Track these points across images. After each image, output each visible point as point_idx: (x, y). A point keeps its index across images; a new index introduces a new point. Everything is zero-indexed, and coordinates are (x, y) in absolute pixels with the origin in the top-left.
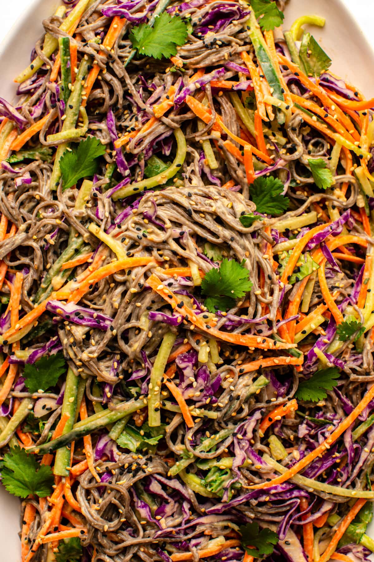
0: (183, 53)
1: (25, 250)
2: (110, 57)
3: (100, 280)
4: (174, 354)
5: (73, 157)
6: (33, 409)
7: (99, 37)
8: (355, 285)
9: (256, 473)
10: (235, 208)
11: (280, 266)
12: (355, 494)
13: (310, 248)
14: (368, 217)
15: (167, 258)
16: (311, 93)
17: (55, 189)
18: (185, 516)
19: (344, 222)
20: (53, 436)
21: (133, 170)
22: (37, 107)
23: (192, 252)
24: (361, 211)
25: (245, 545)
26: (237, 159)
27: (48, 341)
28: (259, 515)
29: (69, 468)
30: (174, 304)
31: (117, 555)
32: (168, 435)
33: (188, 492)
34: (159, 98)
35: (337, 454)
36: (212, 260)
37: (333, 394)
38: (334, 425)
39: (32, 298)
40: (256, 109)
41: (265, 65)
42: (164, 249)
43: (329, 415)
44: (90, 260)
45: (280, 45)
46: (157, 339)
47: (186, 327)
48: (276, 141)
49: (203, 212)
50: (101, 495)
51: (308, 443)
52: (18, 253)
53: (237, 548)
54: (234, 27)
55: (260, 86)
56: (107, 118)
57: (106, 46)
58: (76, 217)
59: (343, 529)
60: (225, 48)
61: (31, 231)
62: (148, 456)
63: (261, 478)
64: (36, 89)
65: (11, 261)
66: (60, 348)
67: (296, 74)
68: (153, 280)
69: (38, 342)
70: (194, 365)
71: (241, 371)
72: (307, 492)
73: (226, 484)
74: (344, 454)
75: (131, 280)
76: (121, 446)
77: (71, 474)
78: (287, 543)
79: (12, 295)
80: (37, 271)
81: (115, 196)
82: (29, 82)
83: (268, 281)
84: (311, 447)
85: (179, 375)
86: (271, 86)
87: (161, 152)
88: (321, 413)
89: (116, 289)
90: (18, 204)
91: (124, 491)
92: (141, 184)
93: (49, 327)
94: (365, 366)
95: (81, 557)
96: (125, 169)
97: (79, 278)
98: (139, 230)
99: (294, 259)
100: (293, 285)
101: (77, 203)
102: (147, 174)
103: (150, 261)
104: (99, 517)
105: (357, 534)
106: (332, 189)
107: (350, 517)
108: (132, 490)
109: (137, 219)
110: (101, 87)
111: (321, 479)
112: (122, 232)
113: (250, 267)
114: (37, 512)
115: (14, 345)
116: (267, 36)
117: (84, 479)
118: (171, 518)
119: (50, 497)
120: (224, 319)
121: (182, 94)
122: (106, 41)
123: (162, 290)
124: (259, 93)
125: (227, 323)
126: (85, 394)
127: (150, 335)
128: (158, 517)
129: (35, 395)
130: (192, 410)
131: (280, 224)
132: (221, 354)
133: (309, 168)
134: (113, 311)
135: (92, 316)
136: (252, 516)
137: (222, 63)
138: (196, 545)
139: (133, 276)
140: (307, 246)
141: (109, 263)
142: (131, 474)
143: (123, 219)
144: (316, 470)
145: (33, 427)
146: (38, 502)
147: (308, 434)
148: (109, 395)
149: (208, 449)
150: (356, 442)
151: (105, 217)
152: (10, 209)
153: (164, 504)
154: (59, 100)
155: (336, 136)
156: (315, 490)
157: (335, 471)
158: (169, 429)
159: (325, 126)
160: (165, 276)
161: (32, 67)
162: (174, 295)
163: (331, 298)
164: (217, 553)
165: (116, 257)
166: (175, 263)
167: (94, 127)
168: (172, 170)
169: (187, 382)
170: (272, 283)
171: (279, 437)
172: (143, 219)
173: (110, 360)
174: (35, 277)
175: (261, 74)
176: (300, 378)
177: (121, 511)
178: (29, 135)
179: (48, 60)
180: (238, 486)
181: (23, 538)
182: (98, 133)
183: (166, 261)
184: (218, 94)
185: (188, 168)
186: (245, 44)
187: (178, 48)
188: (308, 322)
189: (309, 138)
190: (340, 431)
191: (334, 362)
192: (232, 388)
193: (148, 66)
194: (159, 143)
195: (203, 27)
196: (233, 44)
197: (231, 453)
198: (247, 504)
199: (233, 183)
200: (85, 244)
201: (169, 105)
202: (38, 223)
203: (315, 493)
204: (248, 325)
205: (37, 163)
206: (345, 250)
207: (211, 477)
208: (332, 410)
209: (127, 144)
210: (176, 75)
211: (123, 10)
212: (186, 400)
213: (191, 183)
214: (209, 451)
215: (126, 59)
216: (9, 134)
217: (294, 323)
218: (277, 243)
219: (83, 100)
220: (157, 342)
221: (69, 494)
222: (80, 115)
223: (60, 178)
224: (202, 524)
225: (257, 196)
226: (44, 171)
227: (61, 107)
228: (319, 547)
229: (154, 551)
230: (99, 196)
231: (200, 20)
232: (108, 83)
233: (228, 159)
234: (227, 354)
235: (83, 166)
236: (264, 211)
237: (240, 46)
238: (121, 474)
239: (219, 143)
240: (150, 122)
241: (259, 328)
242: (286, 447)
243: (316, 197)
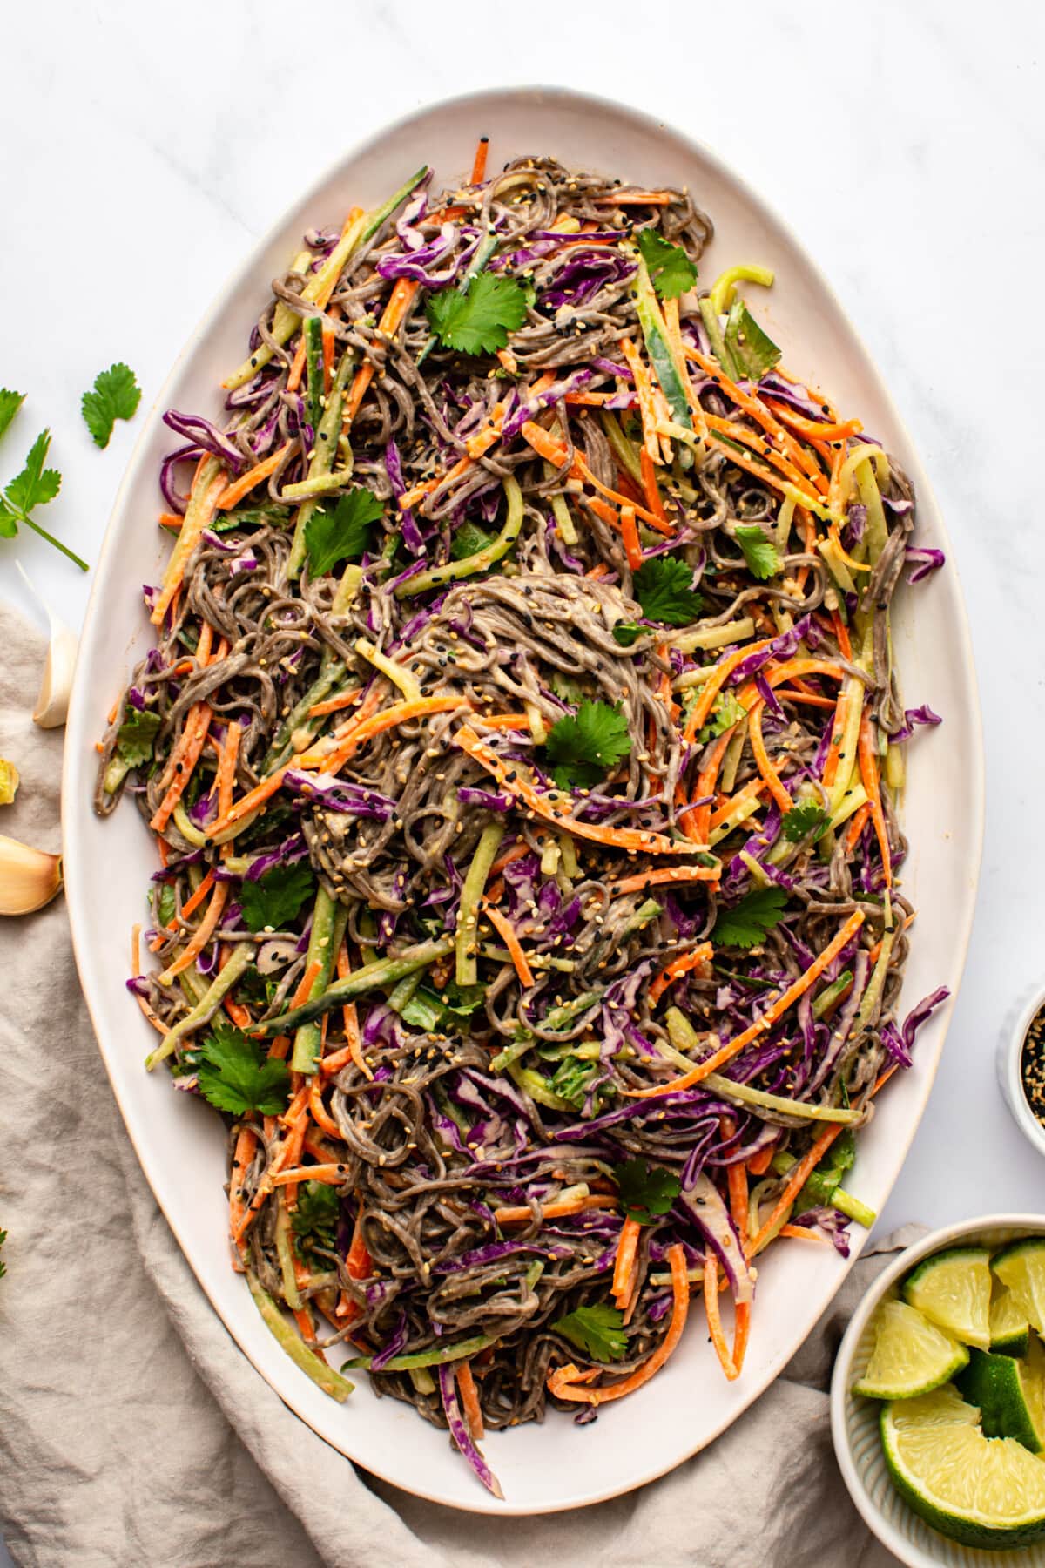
0: (519, 344)
1: (243, 683)
2: (391, 349)
3: (374, 736)
4: (501, 862)
5: (327, 523)
6: (255, 961)
7: (372, 315)
8: (820, 747)
9: (644, 1072)
10: (606, 612)
11: (683, 714)
12: (819, 1112)
13: (735, 681)
14: (847, 626)
15: (490, 699)
16: (741, 412)
17: (295, 578)
18: (519, 1144)
19: (799, 636)
20: (292, 1005)
21: (431, 546)
22: (263, 434)
23: (532, 688)
24: (833, 616)
25: (625, 1205)
26: (612, 527)
27: (281, 842)
28: (649, 1147)
29: (318, 1059)
30: (500, 776)
31: (400, 1211)
32: (489, 1001)
33: (523, 1102)
34: (477, 422)
35: (786, 1041)
36: (566, 701)
37: (778, 936)
38: (780, 990)
39: (255, 767)
40: (643, 443)
41: (660, 364)
42: (484, 683)
43: (772, 973)
44: (357, 702)
45: (693, 322)
46: (471, 836)
47: (520, 815)
48: (679, 496)
49: (551, 621)
50: (375, 1105)
51: (735, 1021)
52: (231, 688)
53: (612, 1211)
54: (610, 293)
55: (651, 402)
56: (386, 454)
57: (385, 331)
58: (334, 627)
59: (800, 1179)
60: (592, 334)
61: (256, 650)
62: (457, 1036)
63: (651, 1080)
64: (260, 400)
65: (220, 702)
66: (304, 853)
67: (715, 379)
68: (465, 735)
69: (265, 844)
70: (534, 880)
71: (615, 891)
72: (732, 1106)
73: (589, 1086)
74: (798, 1040)
75: (428, 735)
76: (410, 1022)
77: (321, 1071)
78: (700, 1202)
79: (221, 761)
80: (265, 719)
81: (400, 591)
82: (247, 388)
83: (662, 738)
84: (739, 1028)
85: (509, 899)
86: (670, 403)
87: (480, 515)
88: (758, 969)
89: (402, 750)
90: (231, 604)
91: (414, 1095)
92: (445, 571)
93: (286, 816)
94: (833, 886)
95: (336, 1222)
96: (418, 544)
97: (338, 732)
98: (441, 649)
99: (706, 701)
100: (706, 745)
101: (336, 603)
102: (456, 553)
103: (460, 704)
104: (370, 1140)
105: (826, 1188)
106: (780, 577)
107: (812, 1159)
108: (427, 1096)
109: (438, 631)
110: (375, 401)
111: (756, 1083)
112: (413, 654)
113: (629, 714)
114: (259, 1145)
115: (225, 848)
116: (666, 309)
117: (345, 1079)
118: (494, 1149)
119: (283, 1115)
120: (585, 802)
121: (515, 419)
122: (385, 321)
123: (479, 752)
124: (649, 415)
125: (591, 808)
126: (347, 935)
127: (460, 828)
128: (472, 1145)
129: (260, 936)
130: (531, 958)
131: (686, 641)
132: (581, 863)
133: (738, 543)
134: (397, 787)
135: (360, 796)
136: (637, 1147)
137: (586, 360)
138: (539, 1195)
139: (431, 728)
140: (730, 677)
141: (390, 707)
142: (426, 1067)
143: (414, 631)
144: (748, 1068)
145: (254, 993)
146: (262, 1126)
147: (734, 1004)
148: (389, 931)
149: (558, 1026)
150: (820, 1020)
151: (384, 627)
152: (218, 613)
153: (482, 1121)
154: (303, 426)
155: (785, 487)
156: (746, 1103)
157: (782, 1071)
158: (492, 991)
159: (766, 469)
160: (486, 729)
161: (254, 363)
162: (499, 761)
163: (771, 769)
164: (575, 1212)
165: (402, 696)
166: (502, 707)
167: (363, 469)
168: (498, 547)
169: (522, 909)
170: (670, 741)
171: (683, 1011)
172: (449, 631)
173: (391, 872)
174: (262, 730)
175: (654, 380)
176: (720, 908)
177: (407, 1130)
178: (249, 483)
179: (282, 351)
180: (611, 1090)
181: (233, 1194)
182: (370, 480)
183: (487, 704)
184: (578, 414)
185: (527, 543)
186: (629, 323)
187: (510, 335)
188: (733, 808)
189: (739, 489)
190: (789, 998)
191: (776, 879)
192: (599, 919)
193: (457, 364)
194: (476, 502)
195: (555, 293)
196: (607, 326)
197: (598, 1035)
198: (628, 1125)
199: (606, 569)
200: (348, 674)
201: (493, 437)
202: (269, 638)
203: (747, 1109)
204: (626, 812)
205: (265, 532)
206: (803, 685)
207: (563, 1075)
208: (778, 964)
209: (422, 501)
210: (507, 383)
211: (415, 267)
212: (520, 941)
213: (531, 570)
214: (561, 1029)
215: (420, 353)
216: (213, 479)
217: (707, 810)
218: (680, 673)
219: (344, 424)
220: (472, 842)
221: (317, 1105)
222: (339, 449)
223: (304, 558)
224: (549, 1159)
225: (648, 590)
226: (277, 547)
227: (308, 437)
228: (759, 1214)
229: (465, 1205)
230: (374, 590)
231: (549, 280)
232: (388, 395)
233: (595, 527)
234: (593, 863)
235: (344, 538)
236: (659, 616)
237: (619, 328)
238: (409, 1066)
239: (580, 501)
240: (460, 464)
241: (645, 817)
242: (696, 1030)
243: (752, 593)
